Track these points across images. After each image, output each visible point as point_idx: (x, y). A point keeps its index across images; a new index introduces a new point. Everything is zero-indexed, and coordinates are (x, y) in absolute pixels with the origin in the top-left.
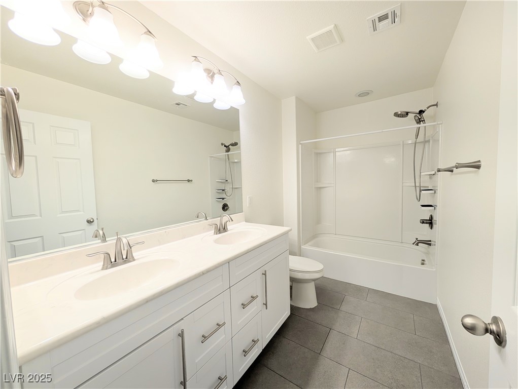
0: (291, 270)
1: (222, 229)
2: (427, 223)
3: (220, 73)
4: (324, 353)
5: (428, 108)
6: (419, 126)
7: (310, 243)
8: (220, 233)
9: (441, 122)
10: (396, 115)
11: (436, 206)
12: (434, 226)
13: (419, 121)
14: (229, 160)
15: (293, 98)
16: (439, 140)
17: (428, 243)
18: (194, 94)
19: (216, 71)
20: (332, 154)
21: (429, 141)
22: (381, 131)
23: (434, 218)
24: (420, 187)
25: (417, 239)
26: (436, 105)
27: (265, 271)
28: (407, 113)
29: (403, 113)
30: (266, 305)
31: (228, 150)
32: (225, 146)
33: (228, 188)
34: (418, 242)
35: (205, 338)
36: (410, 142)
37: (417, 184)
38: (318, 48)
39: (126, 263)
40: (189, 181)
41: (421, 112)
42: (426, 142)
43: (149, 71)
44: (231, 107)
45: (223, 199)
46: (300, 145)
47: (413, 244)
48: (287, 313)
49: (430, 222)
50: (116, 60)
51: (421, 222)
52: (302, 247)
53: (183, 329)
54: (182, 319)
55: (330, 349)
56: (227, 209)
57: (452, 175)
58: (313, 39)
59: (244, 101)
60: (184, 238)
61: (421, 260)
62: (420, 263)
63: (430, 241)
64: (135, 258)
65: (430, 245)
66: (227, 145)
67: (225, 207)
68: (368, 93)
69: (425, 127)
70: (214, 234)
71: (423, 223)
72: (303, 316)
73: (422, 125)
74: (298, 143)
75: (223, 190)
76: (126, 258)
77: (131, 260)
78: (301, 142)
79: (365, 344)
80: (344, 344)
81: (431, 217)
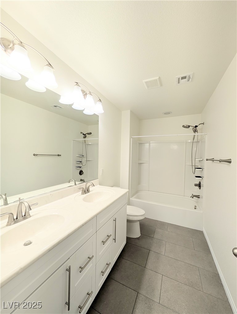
0: (128, 215)
1: (86, 191)
2: (198, 186)
3: (90, 93)
4: (148, 267)
5: (199, 125)
6: (195, 134)
7: (134, 197)
8: (85, 193)
9: (206, 134)
10: (184, 126)
11: (203, 177)
12: (201, 187)
13: (195, 131)
14: (85, 143)
15: (129, 111)
16: (205, 142)
17: (198, 197)
18: (72, 104)
19: (88, 92)
20: (148, 144)
21: (199, 142)
22: (176, 135)
23: (201, 184)
24: (195, 166)
25: (193, 194)
26: (203, 124)
27: (116, 219)
28: (189, 126)
29: (187, 126)
30: (115, 240)
31: (85, 137)
32: (83, 134)
33: (84, 160)
34: (193, 196)
35: (82, 269)
36: (189, 141)
37: (193, 164)
38: (148, 87)
39: (25, 219)
40: (58, 155)
41: (196, 126)
42: (198, 142)
43: (46, 88)
44: (94, 114)
45: (80, 167)
46: (132, 139)
47: (191, 197)
48: (125, 243)
49: (199, 185)
50: (24, 79)
51: (195, 185)
52: (130, 199)
53: (70, 266)
54: (69, 258)
55: (150, 264)
56: (82, 174)
57: (213, 162)
58: (146, 82)
59: (103, 112)
60: (63, 198)
61: (194, 206)
62: (194, 208)
63: (199, 196)
64: (31, 215)
65: (199, 198)
66: (85, 134)
67: (81, 173)
68: (170, 113)
69: (198, 135)
70: (82, 194)
71: (196, 186)
72: (133, 243)
73: (196, 134)
74: (131, 137)
75: (81, 162)
76: (25, 216)
77: (28, 217)
78: (132, 137)
79: (170, 258)
80: (158, 259)
81: (200, 182)
